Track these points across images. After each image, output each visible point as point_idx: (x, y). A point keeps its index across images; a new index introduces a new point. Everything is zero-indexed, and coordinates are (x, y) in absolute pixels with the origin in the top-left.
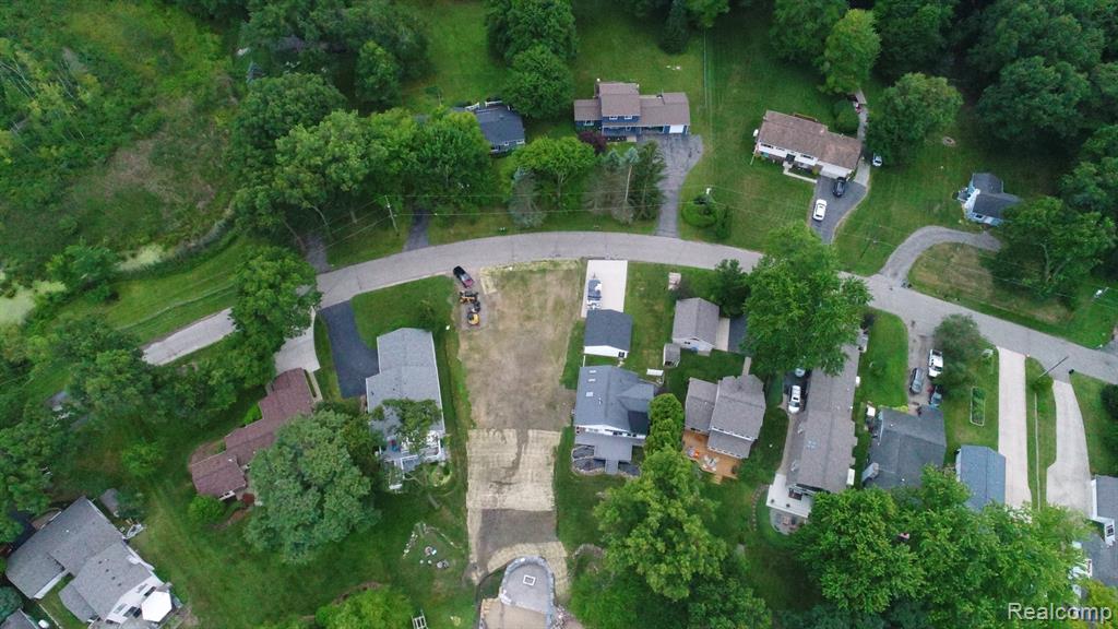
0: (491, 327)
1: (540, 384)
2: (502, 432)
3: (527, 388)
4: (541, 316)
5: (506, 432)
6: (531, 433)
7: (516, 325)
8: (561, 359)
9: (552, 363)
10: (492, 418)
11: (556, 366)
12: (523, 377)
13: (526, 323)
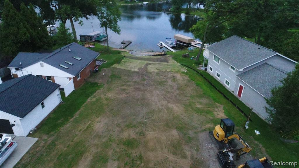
0: (191, 133)
1: (124, 88)
2: (160, 71)
3: (138, 87)
4: (106, 145)
5: (156, 71)
6: (136, 70)
7: (151, 134)
8: (94, 99)
9: (107, 99)
10: (170, 75)
11: (102, 96)
12: (142, 92)
13: (133, 136)
